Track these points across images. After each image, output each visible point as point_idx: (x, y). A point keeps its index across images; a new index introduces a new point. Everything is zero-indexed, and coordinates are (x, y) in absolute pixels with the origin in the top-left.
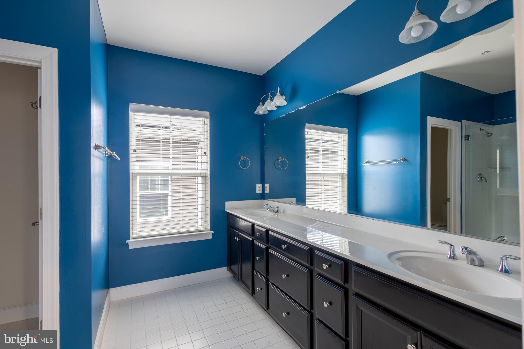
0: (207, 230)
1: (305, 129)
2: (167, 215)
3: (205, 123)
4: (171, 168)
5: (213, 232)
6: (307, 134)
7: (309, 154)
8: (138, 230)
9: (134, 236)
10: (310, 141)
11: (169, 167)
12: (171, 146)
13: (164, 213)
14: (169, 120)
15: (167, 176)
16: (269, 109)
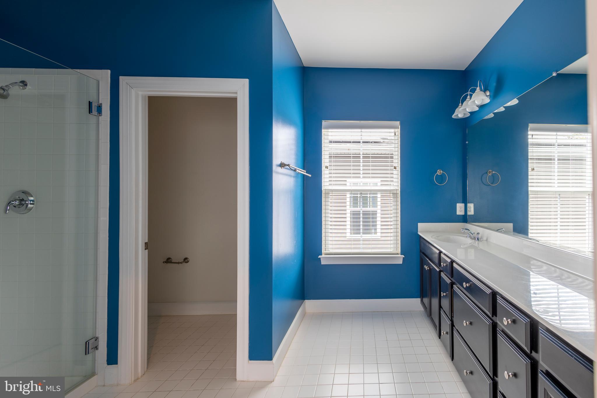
0: (398, 254)
1: (528, 131)
2: (376, 233)
3: (395, 134)
4: (379, 184)
5: (403, 256)
6: (530, 138)
7: (536, 165)
8: (330, 246)
9: (327, 252)
10: (536, 147)
11: (377, 184)
12: (361, 161)
13: (373, 231)
14: (360, 134)
15: (366, 193)
16: (468, 110)
